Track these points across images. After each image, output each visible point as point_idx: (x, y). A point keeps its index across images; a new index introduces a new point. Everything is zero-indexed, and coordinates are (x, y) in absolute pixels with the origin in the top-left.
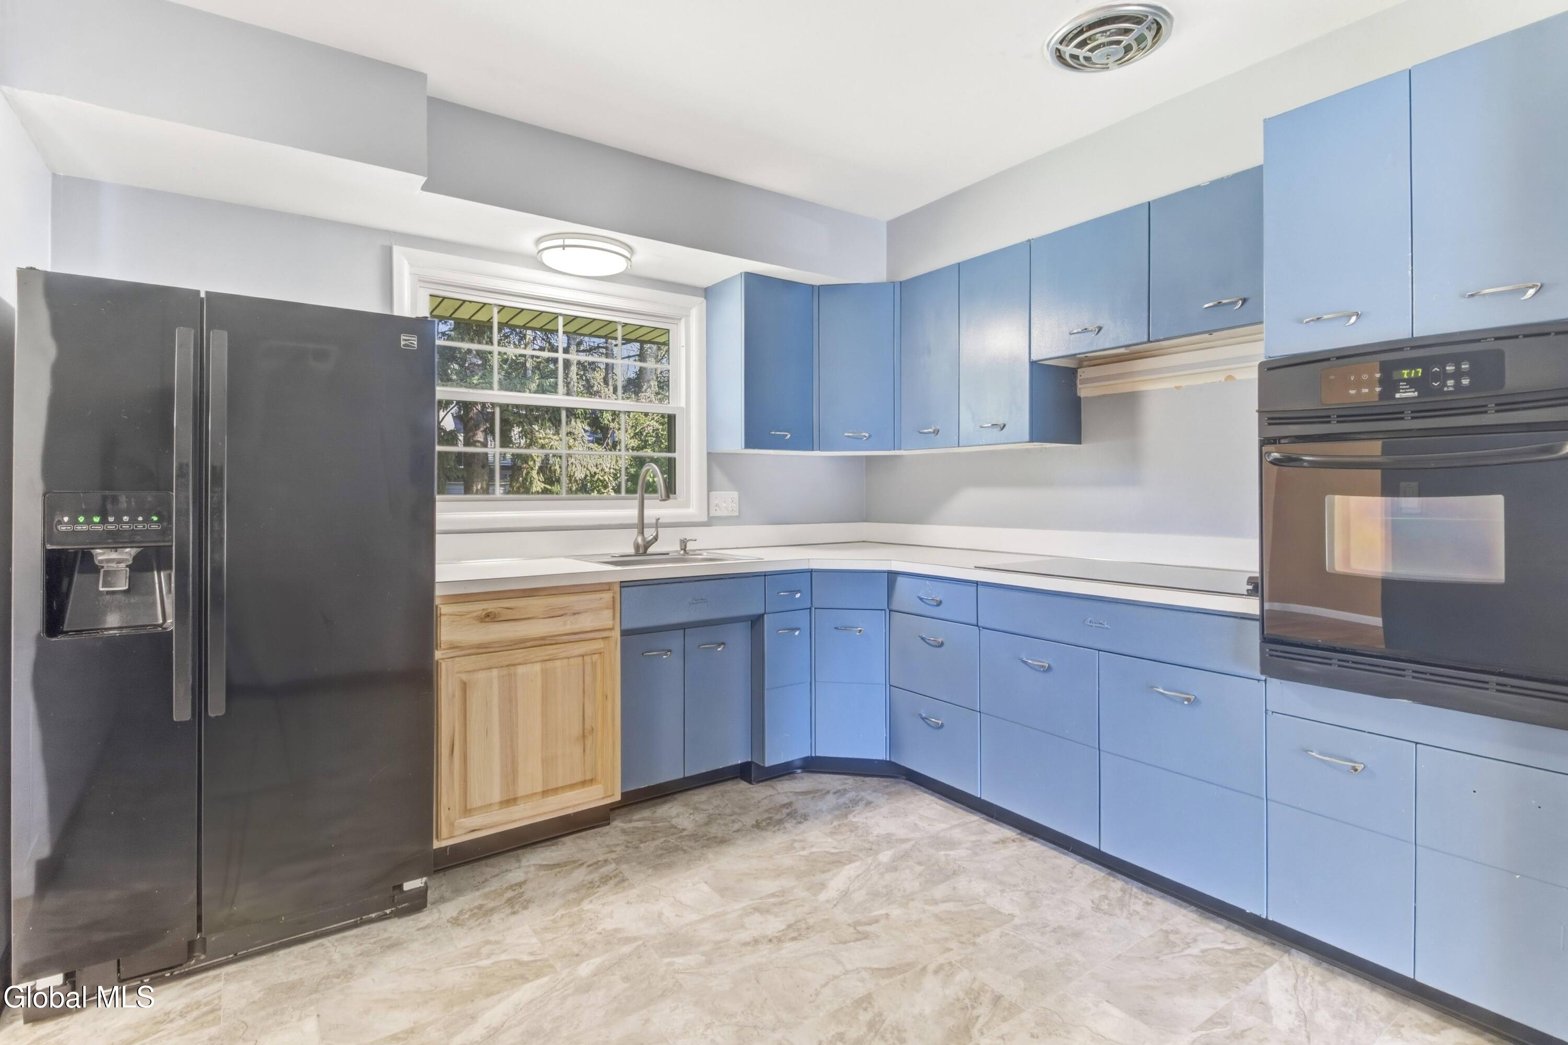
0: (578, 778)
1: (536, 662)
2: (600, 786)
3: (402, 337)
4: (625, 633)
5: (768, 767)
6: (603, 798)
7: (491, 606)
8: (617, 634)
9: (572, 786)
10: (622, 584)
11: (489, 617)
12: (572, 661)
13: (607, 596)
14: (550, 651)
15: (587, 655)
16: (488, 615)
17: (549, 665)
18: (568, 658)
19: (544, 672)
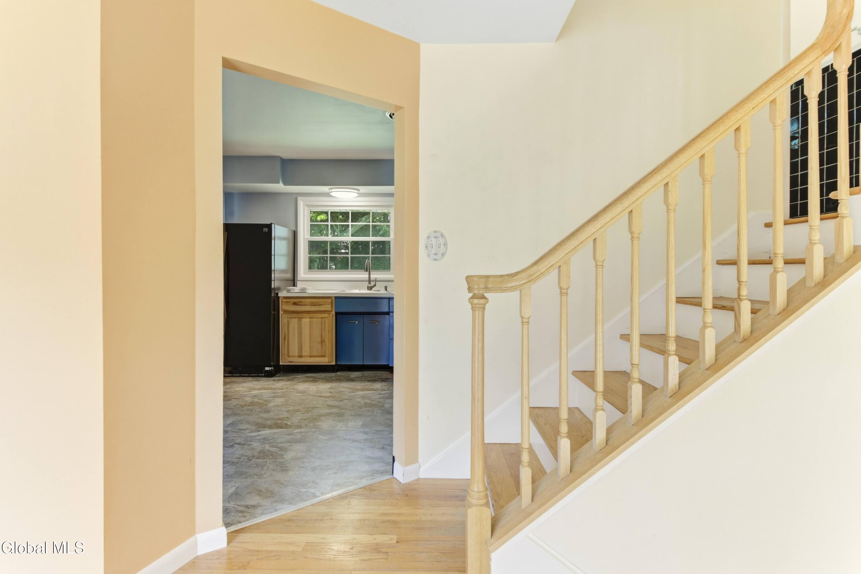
0: (320, 354)
1: (308, 318)
2: (327, 358)
3: (264, 229)
4: (337, 314)
5: (390, 367)
6: (328, 362)
7: (295, 300)
8: (334, 313)
9: (319, 356)
10: (336, 298)
11: (295, 304)
12: (318, 319)
13: (330, 300)
14: (312, 315)
15: (323, 318)
16: (294, 303)
17: (312, 319)
18: (317, 318)
19: (310, 322)
